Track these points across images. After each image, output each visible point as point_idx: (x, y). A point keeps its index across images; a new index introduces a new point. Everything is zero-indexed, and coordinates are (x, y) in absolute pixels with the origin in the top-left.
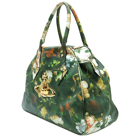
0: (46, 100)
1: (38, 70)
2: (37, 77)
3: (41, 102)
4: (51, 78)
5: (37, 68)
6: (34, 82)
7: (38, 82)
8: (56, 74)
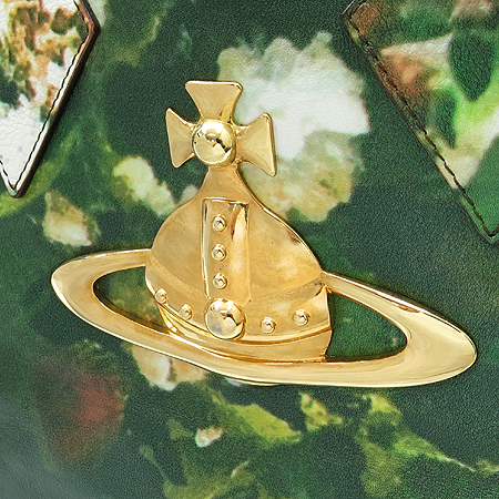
0: (297, 420)
1: (71, 57)
2: (66, 145)
3: (204, 438)
4: (337, 152)
5: (45, 37)
6: (39, 209)
7: (101, 206)
8: (444, 81)
